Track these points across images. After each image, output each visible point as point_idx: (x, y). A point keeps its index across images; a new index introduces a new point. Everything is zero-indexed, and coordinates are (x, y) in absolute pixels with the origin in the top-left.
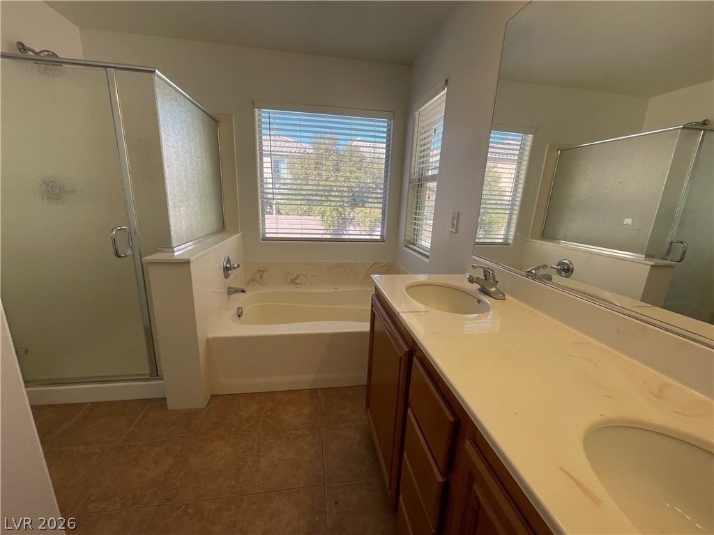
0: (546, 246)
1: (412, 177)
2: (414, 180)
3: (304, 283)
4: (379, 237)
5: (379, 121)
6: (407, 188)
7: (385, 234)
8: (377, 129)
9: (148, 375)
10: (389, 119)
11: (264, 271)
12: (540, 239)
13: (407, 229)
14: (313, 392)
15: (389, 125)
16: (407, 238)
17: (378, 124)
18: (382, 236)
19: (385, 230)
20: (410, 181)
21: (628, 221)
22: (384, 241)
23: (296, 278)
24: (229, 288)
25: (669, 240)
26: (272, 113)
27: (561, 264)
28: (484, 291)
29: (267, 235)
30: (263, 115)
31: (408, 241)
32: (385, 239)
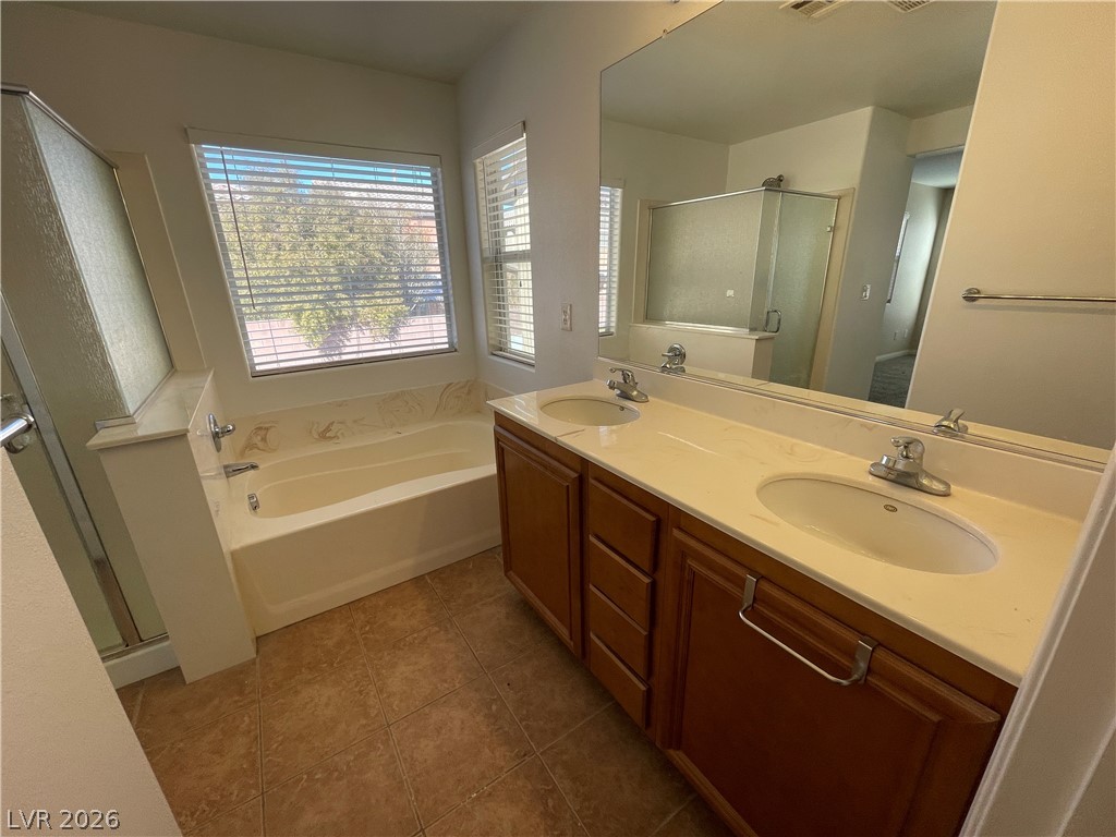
0: (652, 330)
1: (485, 256)
2: (487, 258)
3: (342, 434)
4: (447, 346)
5: (420, 170)
6: (480, 271)
7: (455, 340)
8: (419, 181)
9: (120, 645)
10: (434, 167)
11: (267, 429)
12: (643, 322)
13: (490, 328)
14: (418, 581)
15: (434, 175)
16: (491, 342)
17: (418, 173)
18: (450, 343)
19: (455, 334)
20: (484, 260)
21: (730, 293)
22: (456, 350)
23: (328, 429)
24: (226, 467)
25: (766, 310)
26: (228, 152)
27: (672, 349)
28: (625, 396)
29: (258, 368)
30: (206, 155)
31: (493, 346)
32: (457, 347)
